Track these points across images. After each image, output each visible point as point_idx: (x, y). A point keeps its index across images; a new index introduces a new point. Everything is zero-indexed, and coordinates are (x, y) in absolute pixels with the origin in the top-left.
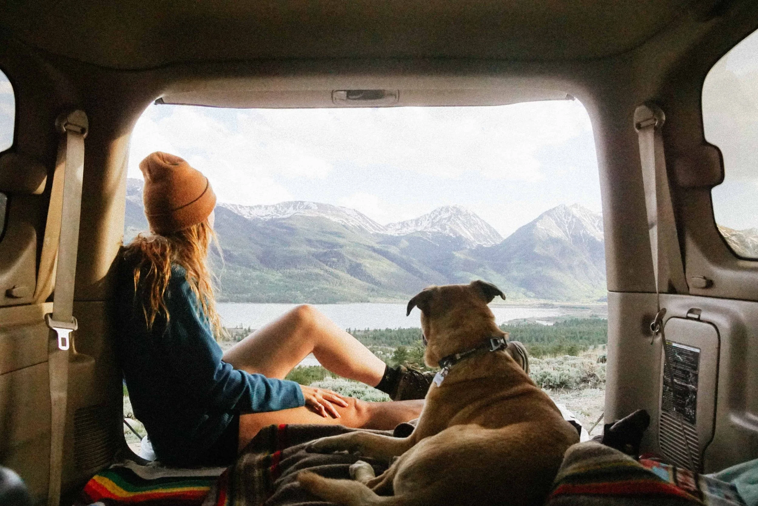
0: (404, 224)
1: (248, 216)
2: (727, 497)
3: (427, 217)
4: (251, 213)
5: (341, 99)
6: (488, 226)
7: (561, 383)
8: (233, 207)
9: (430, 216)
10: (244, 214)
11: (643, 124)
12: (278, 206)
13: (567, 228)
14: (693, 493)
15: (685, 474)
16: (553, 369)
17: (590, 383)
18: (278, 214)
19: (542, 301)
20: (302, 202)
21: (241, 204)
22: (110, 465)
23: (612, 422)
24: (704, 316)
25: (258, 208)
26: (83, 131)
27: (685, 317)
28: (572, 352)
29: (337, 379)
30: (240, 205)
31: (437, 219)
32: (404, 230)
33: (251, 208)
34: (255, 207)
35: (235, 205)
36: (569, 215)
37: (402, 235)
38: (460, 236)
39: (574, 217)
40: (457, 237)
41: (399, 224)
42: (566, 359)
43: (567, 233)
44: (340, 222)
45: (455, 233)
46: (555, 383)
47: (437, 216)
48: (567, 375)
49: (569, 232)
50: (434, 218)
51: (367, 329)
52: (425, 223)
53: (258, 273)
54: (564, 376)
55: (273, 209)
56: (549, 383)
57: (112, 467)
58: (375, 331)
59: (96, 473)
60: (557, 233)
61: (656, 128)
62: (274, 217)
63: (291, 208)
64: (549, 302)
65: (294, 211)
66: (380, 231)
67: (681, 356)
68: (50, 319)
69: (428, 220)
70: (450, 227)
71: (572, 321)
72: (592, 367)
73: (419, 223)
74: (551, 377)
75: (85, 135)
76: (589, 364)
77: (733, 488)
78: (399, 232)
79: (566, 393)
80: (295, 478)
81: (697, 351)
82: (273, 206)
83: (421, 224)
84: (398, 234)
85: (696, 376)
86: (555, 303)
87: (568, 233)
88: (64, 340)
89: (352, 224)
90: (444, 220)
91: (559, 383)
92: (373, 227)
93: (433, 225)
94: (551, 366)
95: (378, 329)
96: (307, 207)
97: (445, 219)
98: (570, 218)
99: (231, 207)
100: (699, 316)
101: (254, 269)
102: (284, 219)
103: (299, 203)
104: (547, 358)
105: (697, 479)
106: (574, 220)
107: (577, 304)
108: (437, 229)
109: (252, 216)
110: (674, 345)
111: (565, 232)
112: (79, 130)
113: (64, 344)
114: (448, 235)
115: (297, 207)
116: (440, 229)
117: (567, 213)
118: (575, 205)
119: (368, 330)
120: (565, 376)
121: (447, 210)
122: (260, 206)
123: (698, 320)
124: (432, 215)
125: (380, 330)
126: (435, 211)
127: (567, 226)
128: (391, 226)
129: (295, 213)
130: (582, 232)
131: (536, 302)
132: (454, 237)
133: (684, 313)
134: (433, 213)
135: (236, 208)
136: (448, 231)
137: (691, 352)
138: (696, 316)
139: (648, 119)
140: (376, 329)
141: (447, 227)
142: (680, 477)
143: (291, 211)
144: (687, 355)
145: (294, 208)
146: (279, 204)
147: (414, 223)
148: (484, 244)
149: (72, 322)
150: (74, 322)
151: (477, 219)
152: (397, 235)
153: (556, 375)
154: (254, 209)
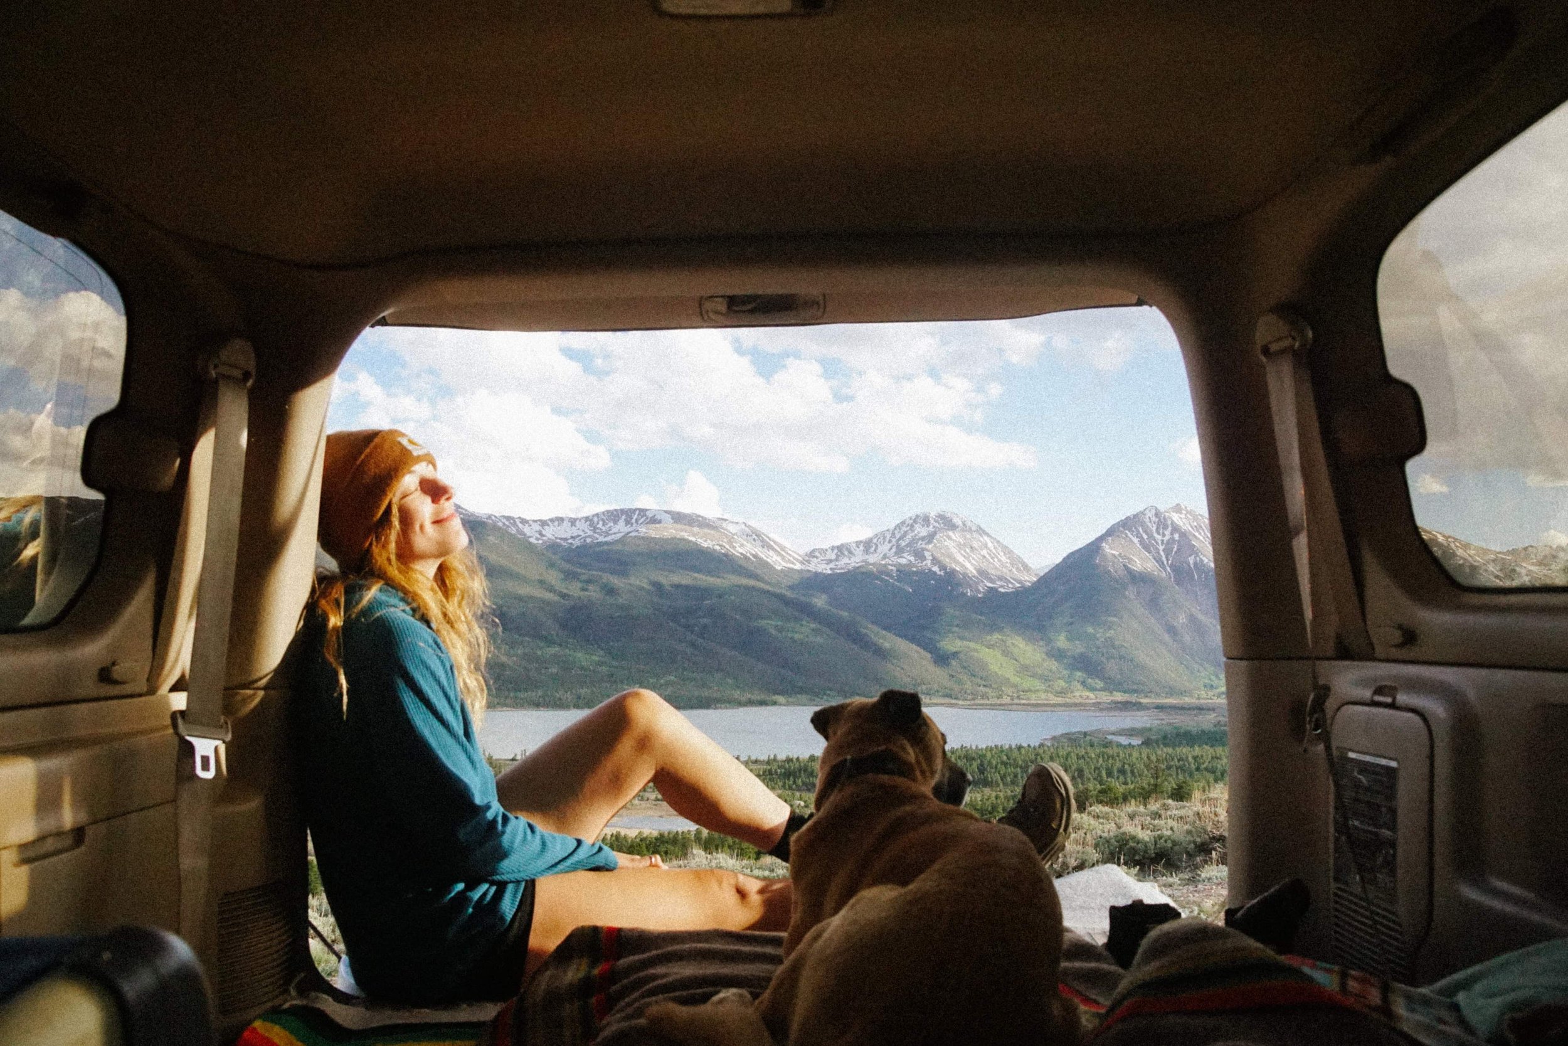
0: (841, 550)
1: (537, 539)
2: (1441, 1021)
3: (888, 536)
4: (544, 532)
5: (717, 313)
6: (1007, 550)
7: (1156, 854)
8: (507, 523)
9: (893, 534)
10: (528, 534)
11: (1274, 347)
12: (596, 519)
13: (1162, 553)
14: (1376, 1009)
15: (1362, 981)
16: (1140, 827)
17: (1214, 853)
18: (596, 535)
19: (1119, 697)
20: (643, 512)
21: (522, 516)
22: (285, 1003)
23: (1240, 905)
24: (1402, 698)
25: (556, 523)
26: (246, 375)
27: (1368, 701)
28: (1180, 794)
29: (714, 854)
30: (520, 518)
31: (909, 537)
32: (844, 561)
33: (543, 523)
34: (552, 520)
35: (513, 518)
36: (1165, 527)
37: (838, 571)
38: (954, 570)
39: (1175, 529)
40: (946, 573)
41: (833, 550)
42: (1166, 807)
43: (1163, 563)
44: (718, 548)
45: (943, 567)
46: (1147, 856)
47: (906, 533)
48: (1169, 838)
49: (1168, 560)
50: (900, 539)
51: (772, 757)
52: (884, 548)
53: (554, 650)
54: (1162, 841)
55: (585, 526)
56: (1134, 855)
57: (286, 1006)
58: (789, 760)
59: (259, 1017)
60: (1142, 562)
61: (1296, 354)
62: (589, 540)
63: (622, 523)
64: (1133, 698)
65: (628, 529)
66: (793, 563)
67: (1364, 777)
68: (180, 721)
69: (890, 541)
70: (932, 555)
71: (1178, 735)
72: (1218, 822)
73: (870, 547)
74: (1138, 843)
75: (250, 383)
76: (1212, 816)
77: (1455, 1008)
78: (832, 565)
79: (1169, 875)
80: (639, 1013)
81: (1394, 764)
82: (587, 519)
83: (875, 550)
84: (831, 569)
85: (1393, 811)
86: (1144, 701)
87: (1165, 562)
88: (205, 760)
89: (741, 551)
90: (920, 542)
91: (1153, 855)
92: (783, 558)
93: (900, 551)
94: (1137, 821)
95: (795, 756)
96: (654, 521)
97: (923, 539)
98: (1167, 532)
99: (504, 521)
100: (1394, 699)
101: (550, 642)
102: (606, 543)
103: (637, 512)
104: (1132, 807)
105: (1386, 990)
106: (1176, 536)
107: (1187, 700)
108: (907, 559)
109: (544, 538)
110: (1352, 755)
111: (1158, 560)
112: (237, 373)
113: (206, 766)
114: (930, 570)
115: (633, 521)
116: (912, 559)
117: (1162, 522)
118: (1178, 509)
119: (775, 760)
120: (1166, 841)
121: (926, 520)
122: (561, 520)
123: (1393, 706)
124: (896, 532)
125: (798, 759)
126: (903, 523)
127: (1161, 548)
128: (817, 554)
129: (630, 532)
130: (1191, 560)
131: (1105, 698)
132: (942, 573)
133: (1367, 694)
134: (898, 527)
135: (515, 524)
136: (929, 562)
137: (1382, 767)
138: (1389, 700)
139: (1280, 339)
140: (791, 757)
141: (927, 554)
142: (1352, 985)
143: (620, 528)
144: (1374, 773)
145: (628, 522)
146: (597, 515)
147: (862, 548)
148: (1002, 586)
149: (222, 727)
150: (224, 726)
151: (986, 538)
152: (829, 572)
153: (1147, 839)
154: (548, 525)
